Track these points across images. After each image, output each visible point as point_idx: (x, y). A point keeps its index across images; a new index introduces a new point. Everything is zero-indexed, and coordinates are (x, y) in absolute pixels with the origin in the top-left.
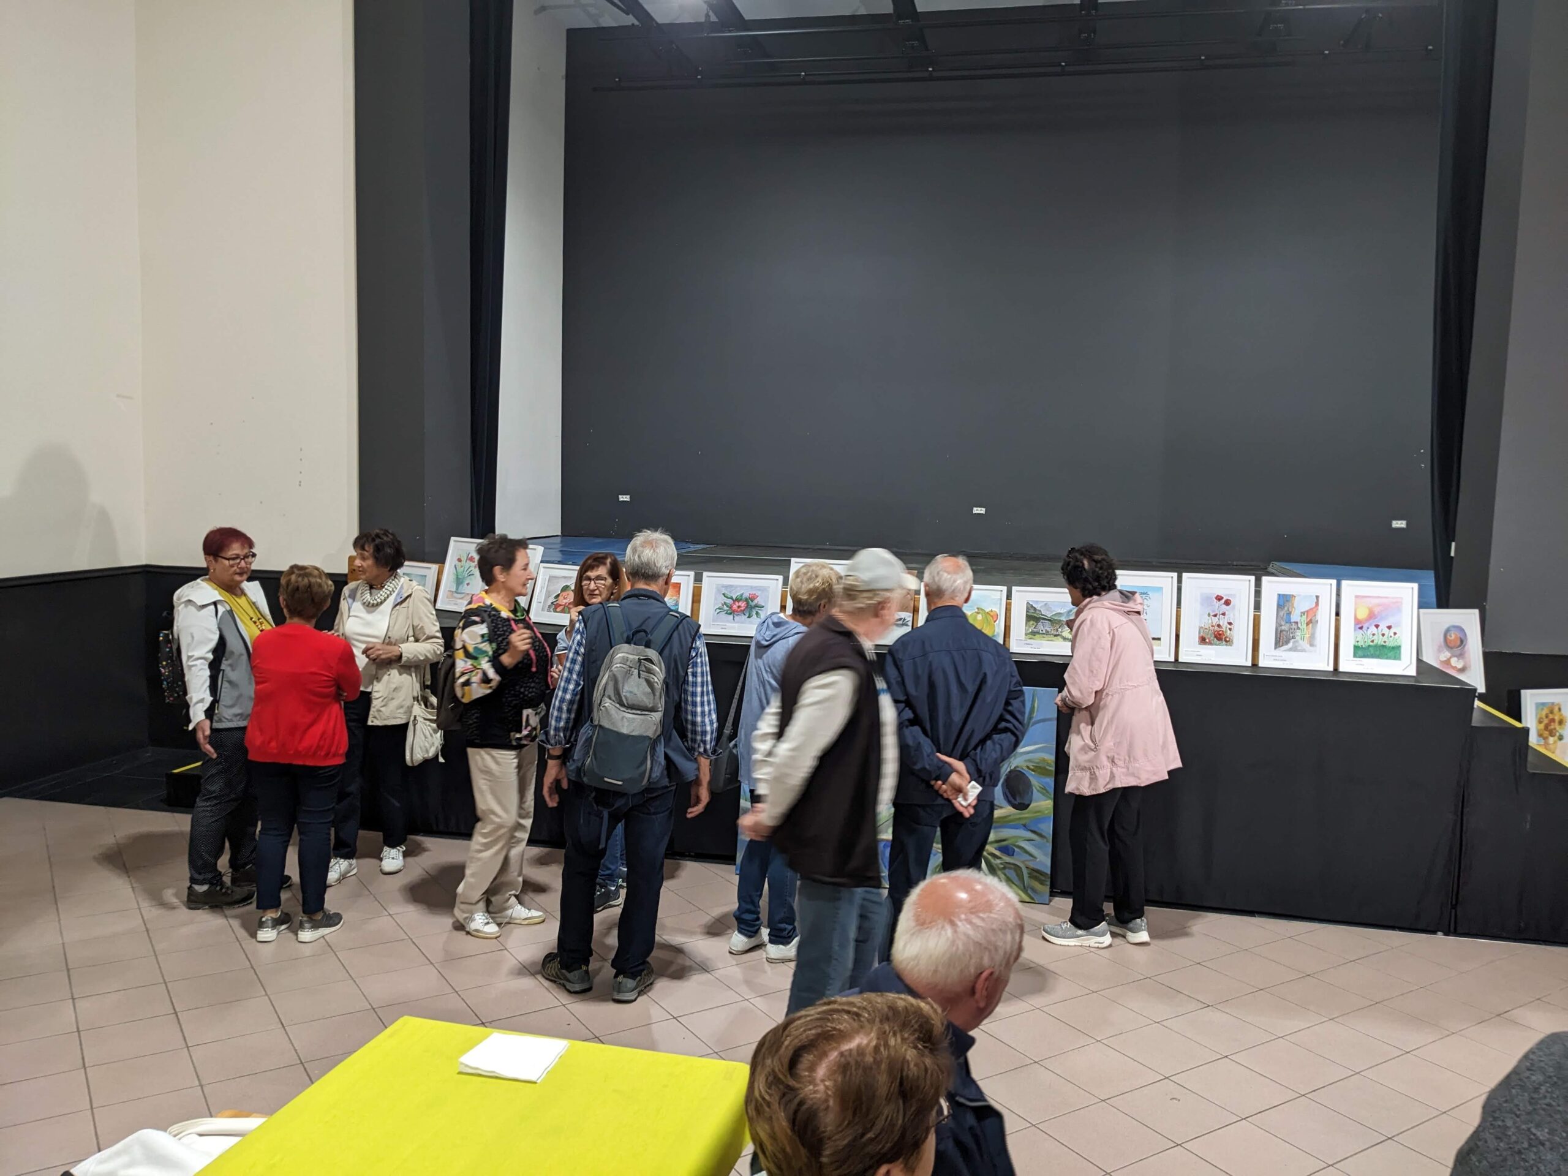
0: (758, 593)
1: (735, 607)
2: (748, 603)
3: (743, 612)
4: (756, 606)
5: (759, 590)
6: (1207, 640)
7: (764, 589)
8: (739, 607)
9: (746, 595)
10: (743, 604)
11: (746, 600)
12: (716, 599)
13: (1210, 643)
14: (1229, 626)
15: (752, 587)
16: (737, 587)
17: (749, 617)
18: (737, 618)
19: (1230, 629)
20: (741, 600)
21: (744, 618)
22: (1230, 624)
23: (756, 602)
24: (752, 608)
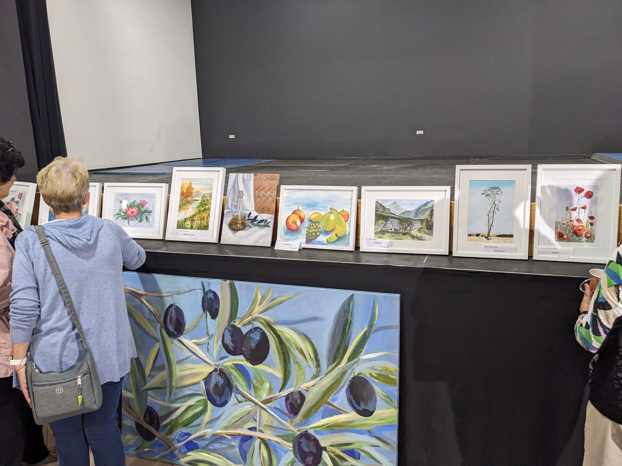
0: (147, 200)
1: (129, 212)
2: (139, 209)
3: (135, 217)
4: (146, 211)
5: (148, 197)
6: (565, 237)
7: (152, 196)
8: (132, 212)
9: (138, 202)
10: (135, 210)
11: (138, 206)
12: (115, 206)
13: (569, 240)
14: (591, 221)
15: (142, 195)
16: (131, 194)
17: (140, 221)
18: (131, 222)
19: (592, 224)
20: (134, 206)
21: (136, 222)
22: (591, 218)
23: (145, 207)
24: (143, 213)
